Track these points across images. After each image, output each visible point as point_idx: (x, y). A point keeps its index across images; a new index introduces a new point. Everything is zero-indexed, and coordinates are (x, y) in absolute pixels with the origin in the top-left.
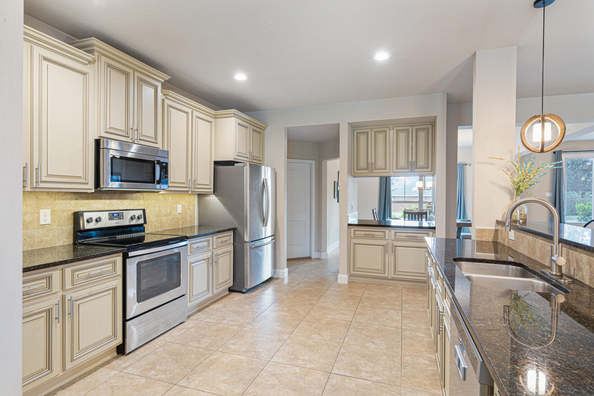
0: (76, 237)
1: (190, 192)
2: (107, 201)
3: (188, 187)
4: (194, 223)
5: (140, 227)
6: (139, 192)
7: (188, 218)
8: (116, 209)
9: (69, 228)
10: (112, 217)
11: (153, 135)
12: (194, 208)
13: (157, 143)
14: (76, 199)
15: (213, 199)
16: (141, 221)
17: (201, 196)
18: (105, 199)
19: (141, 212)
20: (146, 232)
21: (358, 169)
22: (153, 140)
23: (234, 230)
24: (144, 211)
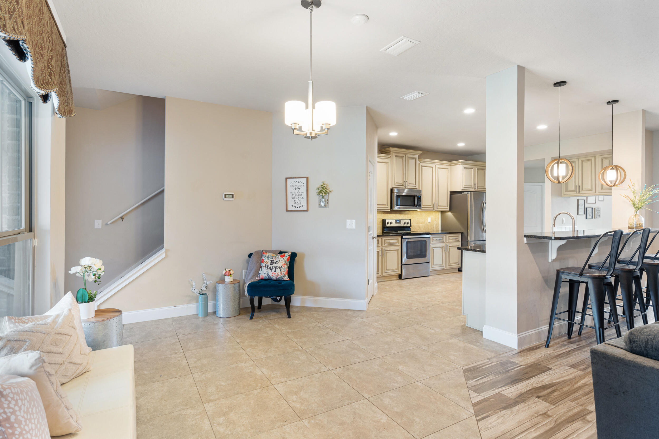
0: (383, 230)
1: (434, 210)
2: (394, 215)
3: (433, 208)
4: (439, 229)
5: (408, 228)
6: (408, 210)
7: (435, 226)
8: (398, 219)
9: (381, 226)
10: (396, 222)
11: (414, 183)
12: (439, 220)
13: (416, 186)
14: (383, 214)
15: (450, 214)
16: (409, 225)
17: (443, 213)
18: (394, 214)
19: (409, 221)
20: (411, 231)
21: (567, 191)
22: (414, 185)
23: (462, 233)
24: (410, 220)
